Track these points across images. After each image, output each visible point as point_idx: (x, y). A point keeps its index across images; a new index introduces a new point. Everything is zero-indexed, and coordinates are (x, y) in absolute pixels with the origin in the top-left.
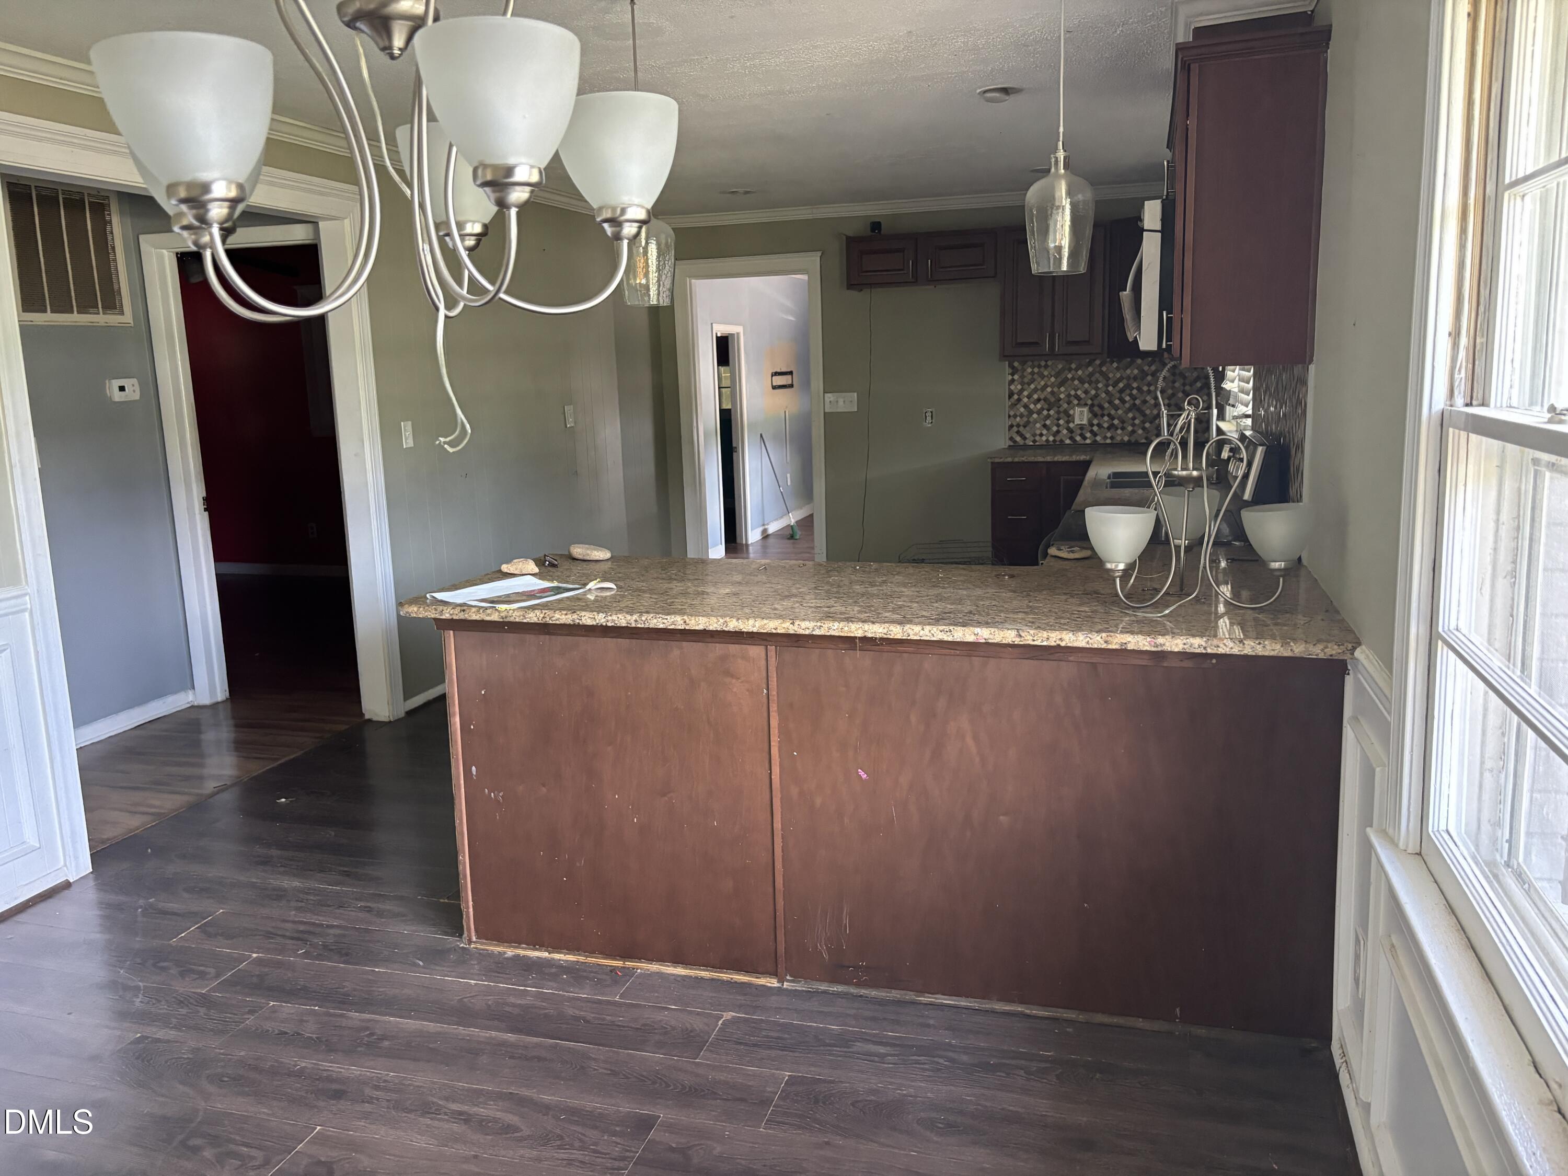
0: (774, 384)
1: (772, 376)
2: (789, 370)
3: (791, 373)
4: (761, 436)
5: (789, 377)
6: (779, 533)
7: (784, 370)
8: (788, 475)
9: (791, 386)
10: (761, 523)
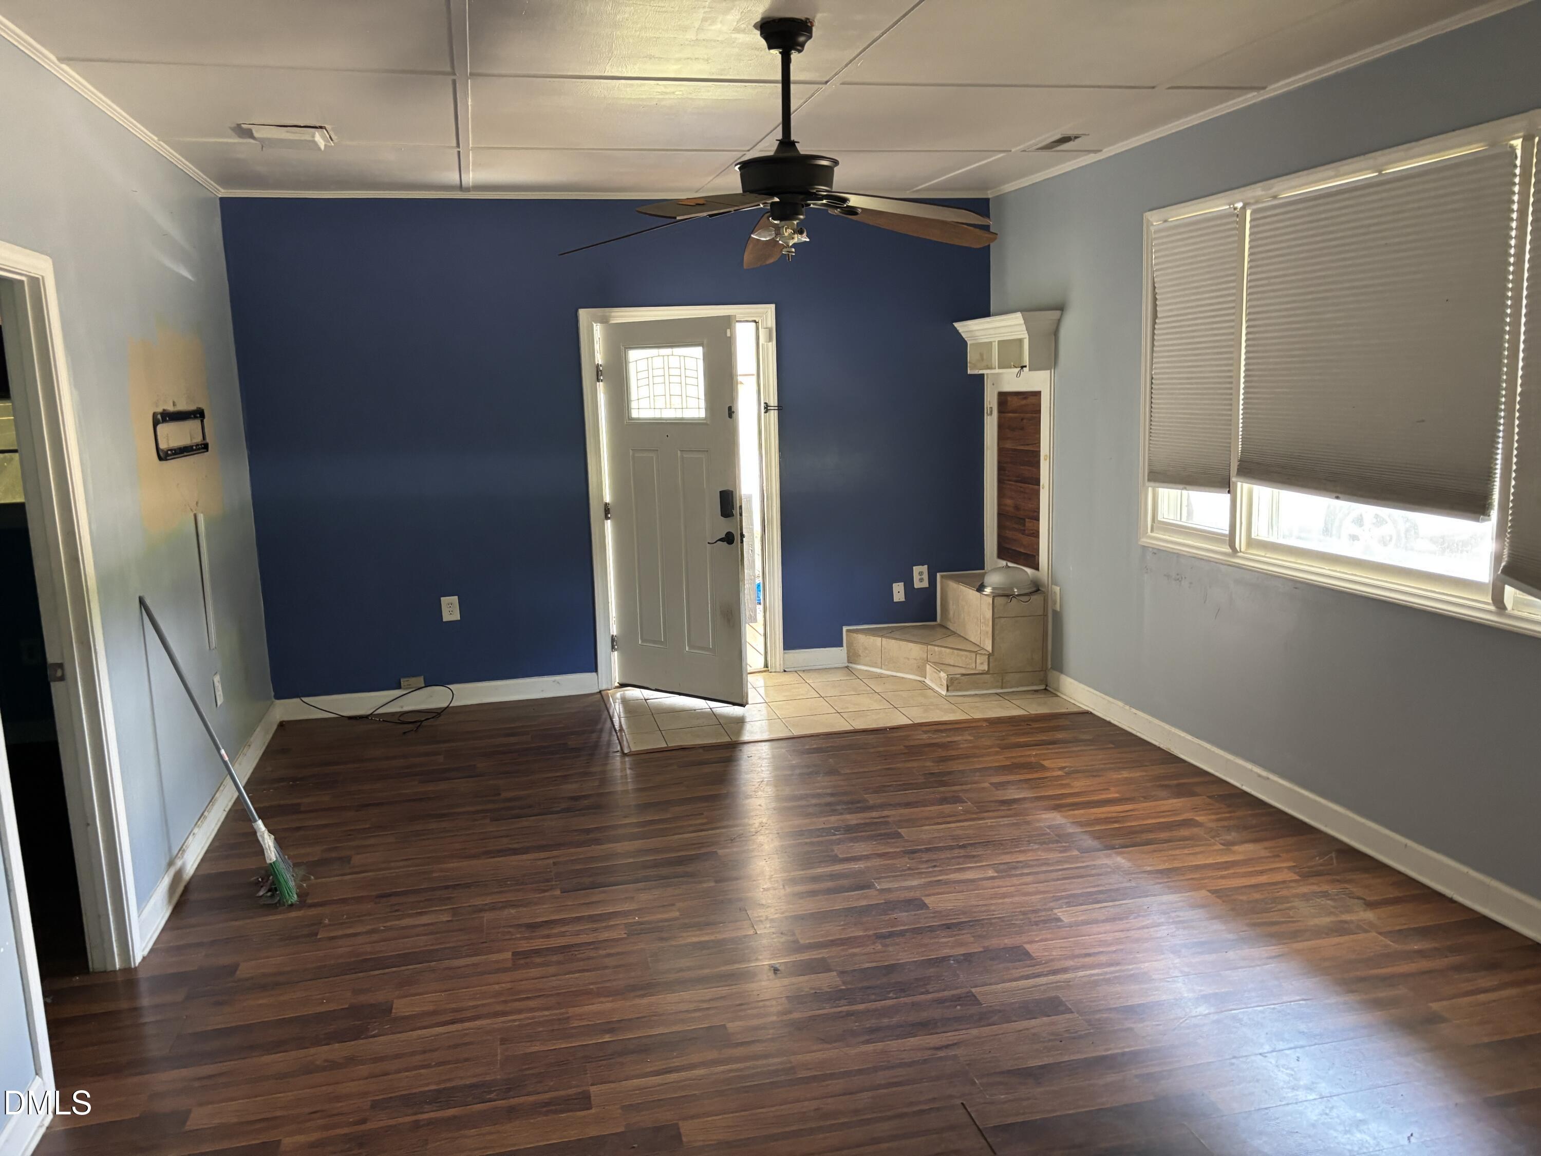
0: (163, 446)
1: (156, 424)
2: (192, 407)
3: (199, 414)
4: (142, 602)
5: (194, 425)
6: (217, 844)
7: (182, 406)
8: (217, 679)
9: (204, 447)
10: (164, 863)
